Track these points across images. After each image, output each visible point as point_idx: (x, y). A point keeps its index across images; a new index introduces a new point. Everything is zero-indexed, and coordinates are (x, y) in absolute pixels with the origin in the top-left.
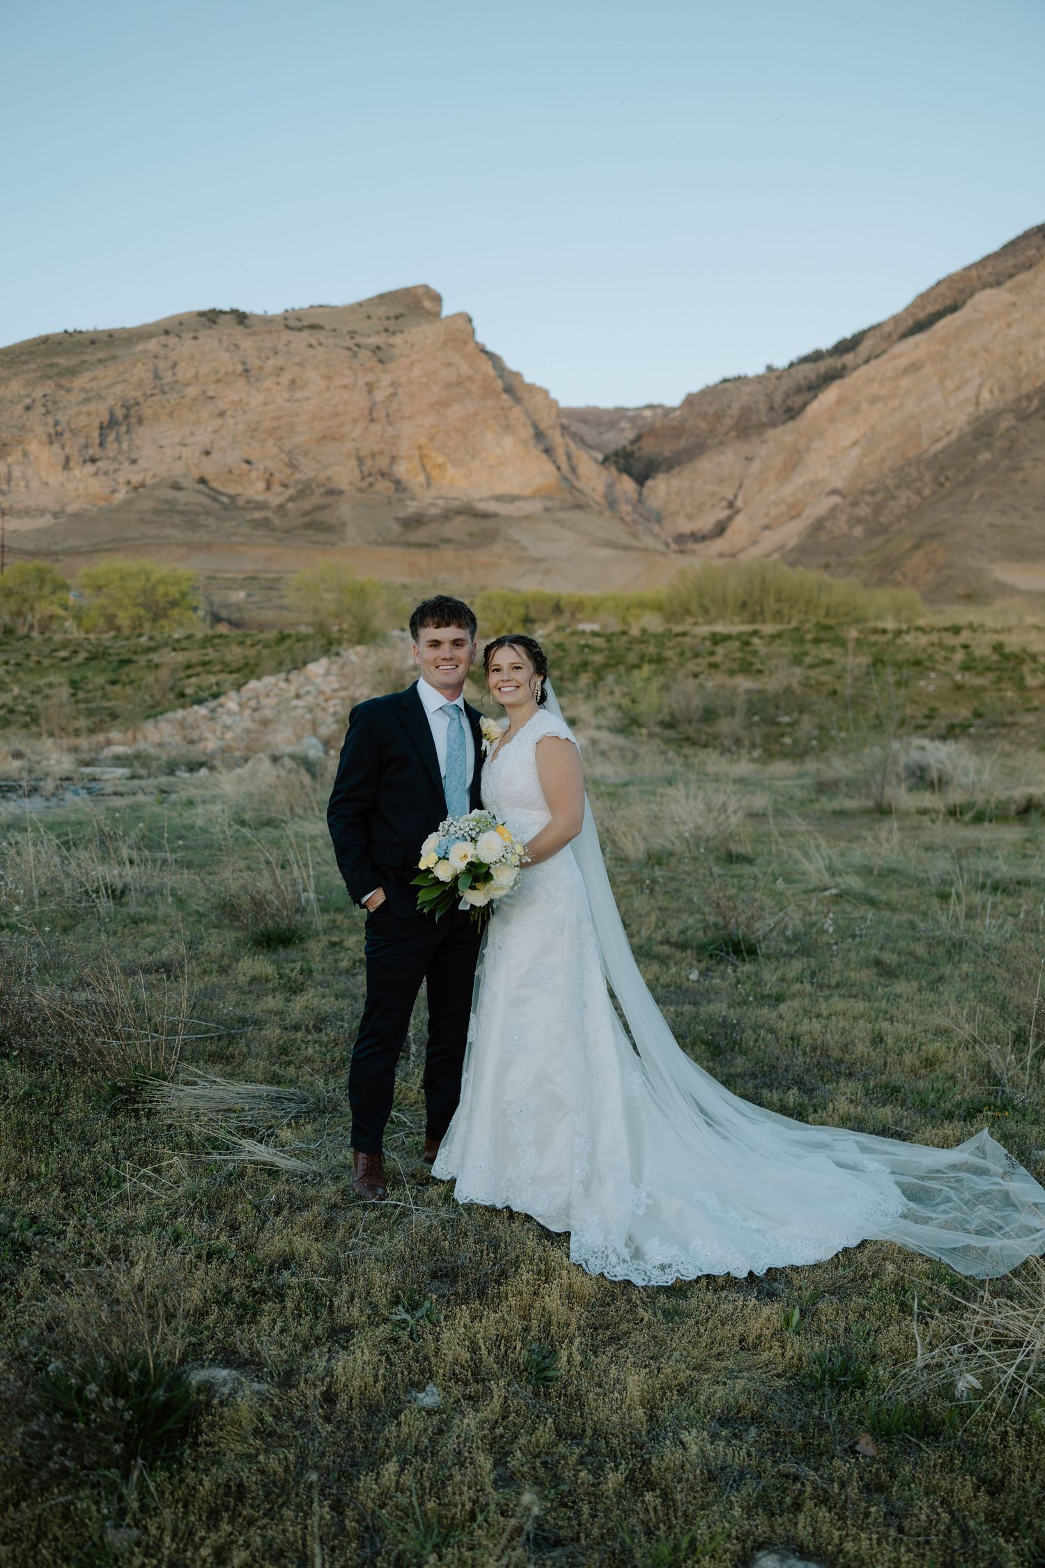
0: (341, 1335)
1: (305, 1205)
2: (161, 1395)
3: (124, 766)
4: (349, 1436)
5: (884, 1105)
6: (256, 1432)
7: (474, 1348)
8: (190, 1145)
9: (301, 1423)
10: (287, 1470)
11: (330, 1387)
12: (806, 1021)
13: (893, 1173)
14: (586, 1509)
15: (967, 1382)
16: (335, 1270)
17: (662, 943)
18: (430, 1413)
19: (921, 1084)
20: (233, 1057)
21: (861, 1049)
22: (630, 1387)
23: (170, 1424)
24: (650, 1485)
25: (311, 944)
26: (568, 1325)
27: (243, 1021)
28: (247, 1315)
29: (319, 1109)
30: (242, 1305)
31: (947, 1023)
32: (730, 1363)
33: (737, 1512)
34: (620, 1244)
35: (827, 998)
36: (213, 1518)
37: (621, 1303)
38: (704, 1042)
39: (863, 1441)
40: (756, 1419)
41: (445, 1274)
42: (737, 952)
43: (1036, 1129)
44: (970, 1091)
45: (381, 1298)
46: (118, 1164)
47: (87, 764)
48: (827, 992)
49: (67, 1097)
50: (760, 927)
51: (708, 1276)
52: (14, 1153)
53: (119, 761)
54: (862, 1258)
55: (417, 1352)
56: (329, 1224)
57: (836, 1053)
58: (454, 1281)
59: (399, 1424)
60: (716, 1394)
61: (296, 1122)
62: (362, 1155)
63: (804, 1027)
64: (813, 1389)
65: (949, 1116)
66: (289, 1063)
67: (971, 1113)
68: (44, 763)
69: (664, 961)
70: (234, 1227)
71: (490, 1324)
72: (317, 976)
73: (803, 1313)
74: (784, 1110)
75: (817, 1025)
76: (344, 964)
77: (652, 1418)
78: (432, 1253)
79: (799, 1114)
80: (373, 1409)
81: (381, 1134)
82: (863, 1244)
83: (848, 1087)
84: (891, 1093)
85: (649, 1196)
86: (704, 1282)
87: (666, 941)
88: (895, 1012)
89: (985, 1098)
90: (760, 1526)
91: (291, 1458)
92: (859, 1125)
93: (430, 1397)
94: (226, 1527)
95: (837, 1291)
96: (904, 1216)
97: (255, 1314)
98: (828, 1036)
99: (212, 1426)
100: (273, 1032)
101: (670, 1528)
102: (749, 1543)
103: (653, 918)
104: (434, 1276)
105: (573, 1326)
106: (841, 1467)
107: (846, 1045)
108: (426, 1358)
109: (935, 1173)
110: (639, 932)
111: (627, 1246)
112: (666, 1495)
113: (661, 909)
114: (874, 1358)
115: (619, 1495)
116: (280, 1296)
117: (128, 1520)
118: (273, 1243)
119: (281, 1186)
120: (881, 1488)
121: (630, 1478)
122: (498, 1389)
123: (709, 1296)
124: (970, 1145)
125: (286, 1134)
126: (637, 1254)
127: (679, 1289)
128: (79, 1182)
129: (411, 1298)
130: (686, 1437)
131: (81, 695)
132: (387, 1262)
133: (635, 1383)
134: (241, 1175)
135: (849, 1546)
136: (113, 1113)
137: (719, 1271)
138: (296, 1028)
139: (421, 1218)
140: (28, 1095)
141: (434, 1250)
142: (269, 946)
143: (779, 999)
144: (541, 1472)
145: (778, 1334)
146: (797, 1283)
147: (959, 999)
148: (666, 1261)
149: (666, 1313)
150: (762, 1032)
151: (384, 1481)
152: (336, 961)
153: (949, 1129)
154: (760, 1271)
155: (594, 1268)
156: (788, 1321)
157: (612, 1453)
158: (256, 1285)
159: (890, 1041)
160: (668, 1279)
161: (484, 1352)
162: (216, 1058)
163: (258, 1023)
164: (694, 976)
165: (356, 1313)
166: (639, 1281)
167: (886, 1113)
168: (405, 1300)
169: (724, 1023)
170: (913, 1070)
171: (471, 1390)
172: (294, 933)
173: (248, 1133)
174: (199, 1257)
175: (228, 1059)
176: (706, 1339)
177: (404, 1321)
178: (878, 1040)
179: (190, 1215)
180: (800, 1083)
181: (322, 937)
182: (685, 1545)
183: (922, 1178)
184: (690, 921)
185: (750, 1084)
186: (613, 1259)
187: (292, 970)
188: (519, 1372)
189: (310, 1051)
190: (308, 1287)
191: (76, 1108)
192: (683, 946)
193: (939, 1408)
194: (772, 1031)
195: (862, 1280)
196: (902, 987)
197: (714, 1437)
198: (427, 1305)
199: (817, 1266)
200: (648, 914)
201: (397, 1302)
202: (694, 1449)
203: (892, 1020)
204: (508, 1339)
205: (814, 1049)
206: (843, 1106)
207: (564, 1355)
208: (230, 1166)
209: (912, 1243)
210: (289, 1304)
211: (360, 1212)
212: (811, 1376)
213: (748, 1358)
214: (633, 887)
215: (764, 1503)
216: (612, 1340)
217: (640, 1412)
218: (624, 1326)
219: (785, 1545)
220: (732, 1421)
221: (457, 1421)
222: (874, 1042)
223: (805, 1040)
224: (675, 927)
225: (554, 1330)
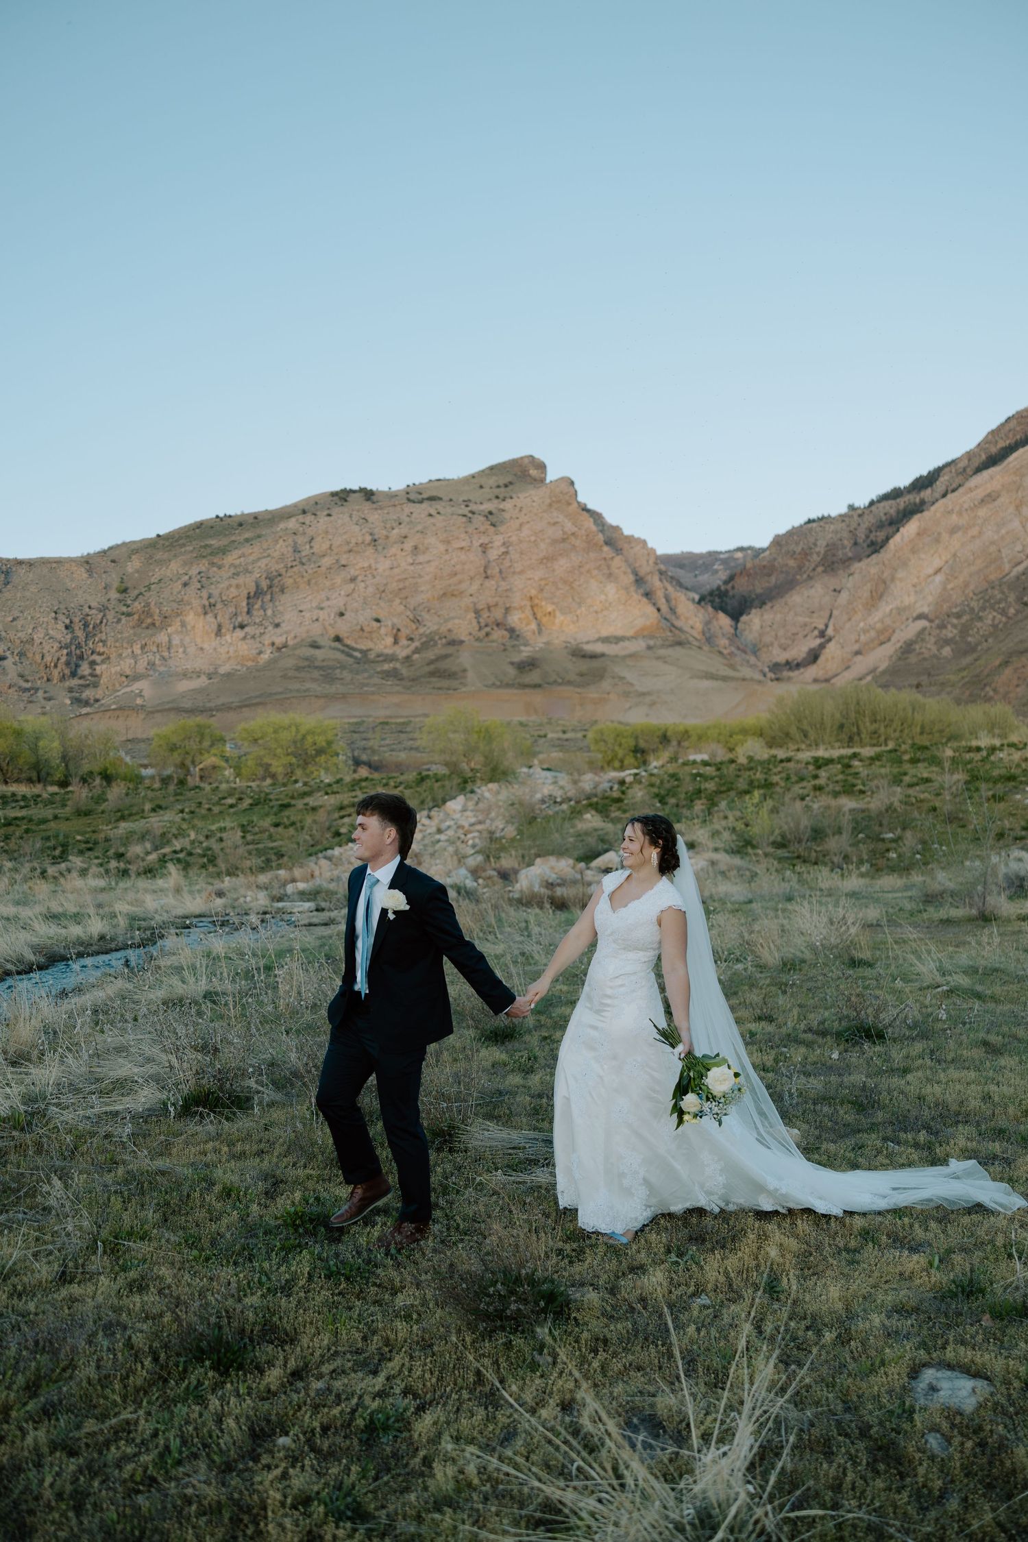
0: (638, 1269)
3: (309, 900)
4: (661, 1317)
5: (994, 1141)
6: (604, 1315)
10: (628, 1331)
11: (641, 1293)
12: (929, 1086)
17: (805, 1032)
18: (707, 1307)
21: (974, 1104)
22: (831, 1293)
24: (852, 1339)
25: (527, 1038)
26: (784, 1265)
27: (500, 1092)
32: (894, 1286)
33: (907, 1348)
35: (944, 1070)
36: (595, 1351)
39: (985, 1318)
40: (916, 1310)
41: (697, 1238)
42: (869, 1036)
45: (658, 1249)
47: (280, 899)
48: (944, 1065)
50: (885, 1017)
53: (303, 896)
57: (954, 1107)
58: (704, 1240)
59: (690, 1312)
60: (887, 1299)
63: (928, 1090)
64: (951, 1297)
66: (543, 1120)
68: (242, 900)
69: (809, 1045)
71: (732, 1262)
72: (542, 1061)
73: (941, 1261)
75: (937, 1089)
77: (848, 1309)
84: (1000, 1133)
87: (810, 1030)
88: (1000, 1079)
90: (923, 1355)
91: (630, 1327)
93: (705, 1300)
94: (602, 1355)
98: (947, 1096)
99: (578, 1310)
100: (524, 1100)
101: (868, 1356)
102: (917, 1362)
103: (795, 1011)
104: (691, 1239)
105: (788, 1264)
106: (971, 1329)
107: (962, 1102)
108: (698, 1279)
110: (785, 1024)
113: (800, 1006)
114: (991, 1282)
115: (835, 1344)
117: (545, 1351)
120: (997, 1340)
121: (839, 1336)
129: (679, 1249)
130: (871, 1317)
131: (249, 837)
133: (834, 1292)
135: (978, 1360)
136: (439, 1150)
138: (540, 1096)
142: (497, 1041)
143: (906, 1071)
145: (925, 1271)
146: (935, 1245)
150: (895, 1094)
156: (931, 1264)
157: (826, 1325)
159: (996, 1099)
161: (734, 1277)
163: (513, 1094)
164: (835, 1056)
165: (644, 1258)
167: (996, 1147)
168: (675, 1251)
169: (864, 1088)
170: (1017, 1119)
171: (730, 1296)
172: (514, 1030)
175: (500, 1117)
176: (876, 1274)
177: (677, 1262)
178: (987, 1098)
180: (928, 1128)
181: (534, 1033)
182: (878, 1361)
184: (827, 1014)
187: (522, 1057)
188: (757, 1288)
192: (824, 1034)
194: (902, 1092)
196: (1003, 1061)
197: (889, 1317)
198: (690, 1252)
200: (790, 1010)
201: (669, 1251)
202: (877, 1322)
203: (998, 1084)
204: (747, 1270)
205: (937, 1105)
207: (785, 1280)
212: (950, 1291)
213: (908, 1284)
214: (773, 989)
215: (923, 1345)
216: (814, 1274)
217: (839, 1306)
218: (821, 1268)
219: (939, 1364)
220: (900, 1310)
221: (724, 1311)
222: (983, 1099)
223: (930, 1098)
224: (814, 1019)
225: (775, 1267)
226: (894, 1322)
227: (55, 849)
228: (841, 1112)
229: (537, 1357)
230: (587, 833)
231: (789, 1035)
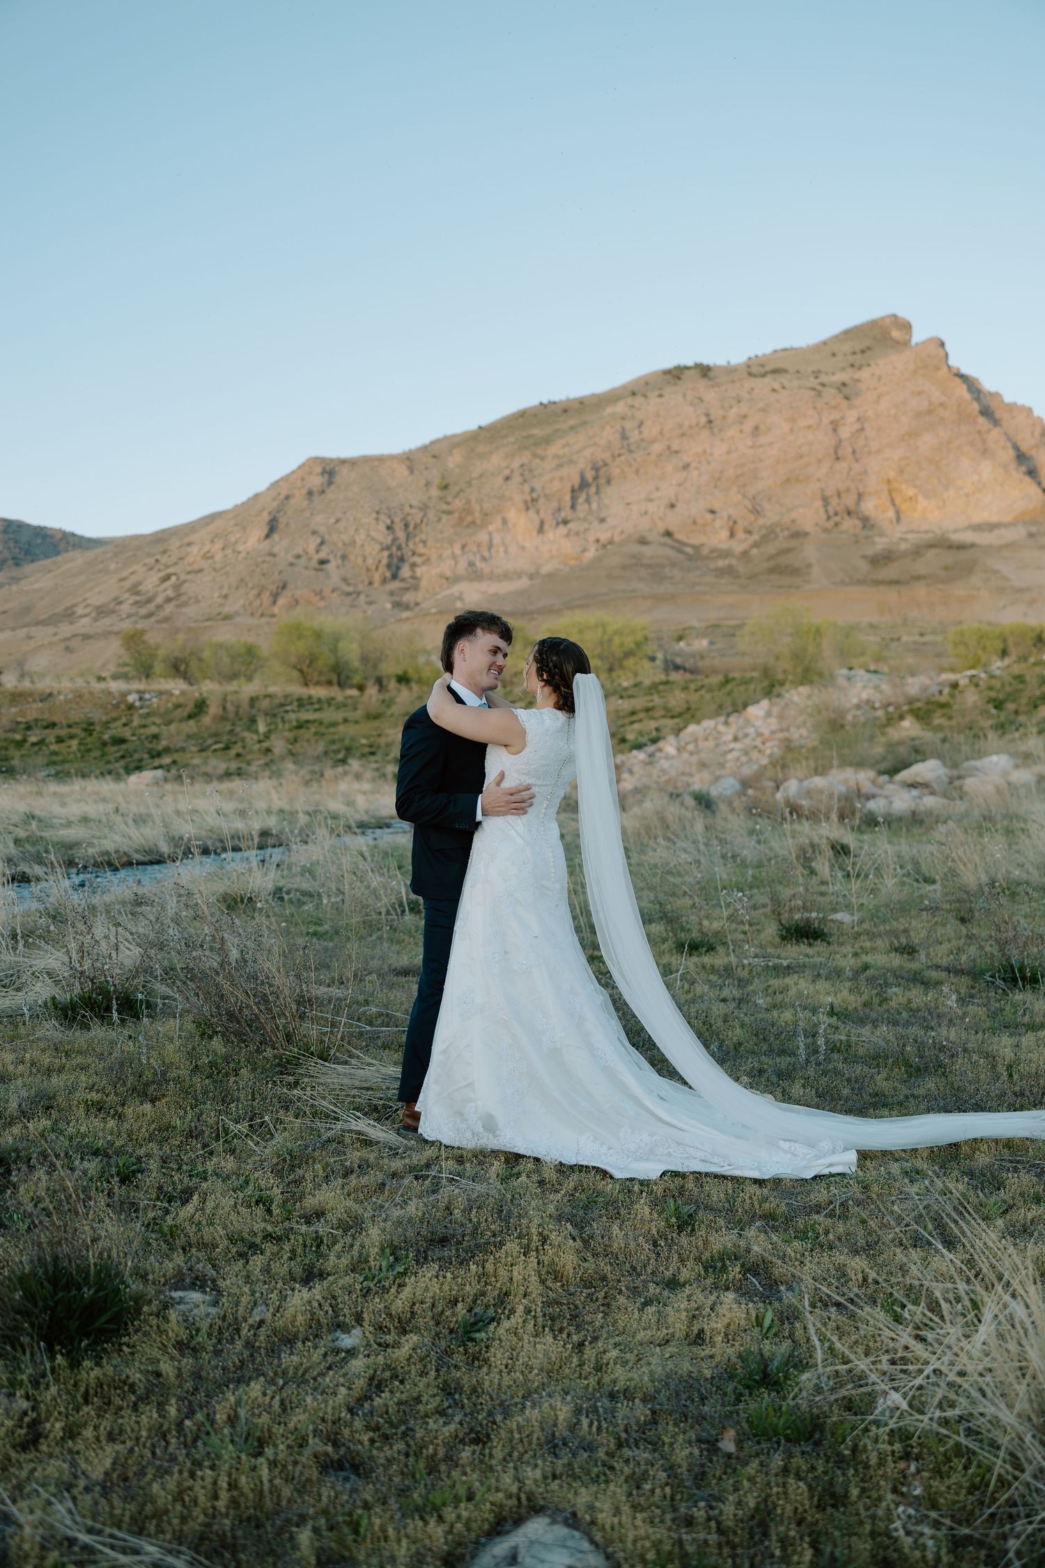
17: (941, 969)
30: (250, 1244)
39: (727, 1437)
41: (442, 1240)
69: (929, 986)
71: (446, 1284)
78: (444, 1219)
87: (946, 968)
93: (351, 1339)
104: (430, 1240)
143: (1031, 1028)
156: (758, 1322)
164: (951, 1001)
179: (270, 1170)
190: (315, 1235)
192: (961, 973)
208: (329, 1133)
227: (338, 751)
230: (900, 743)
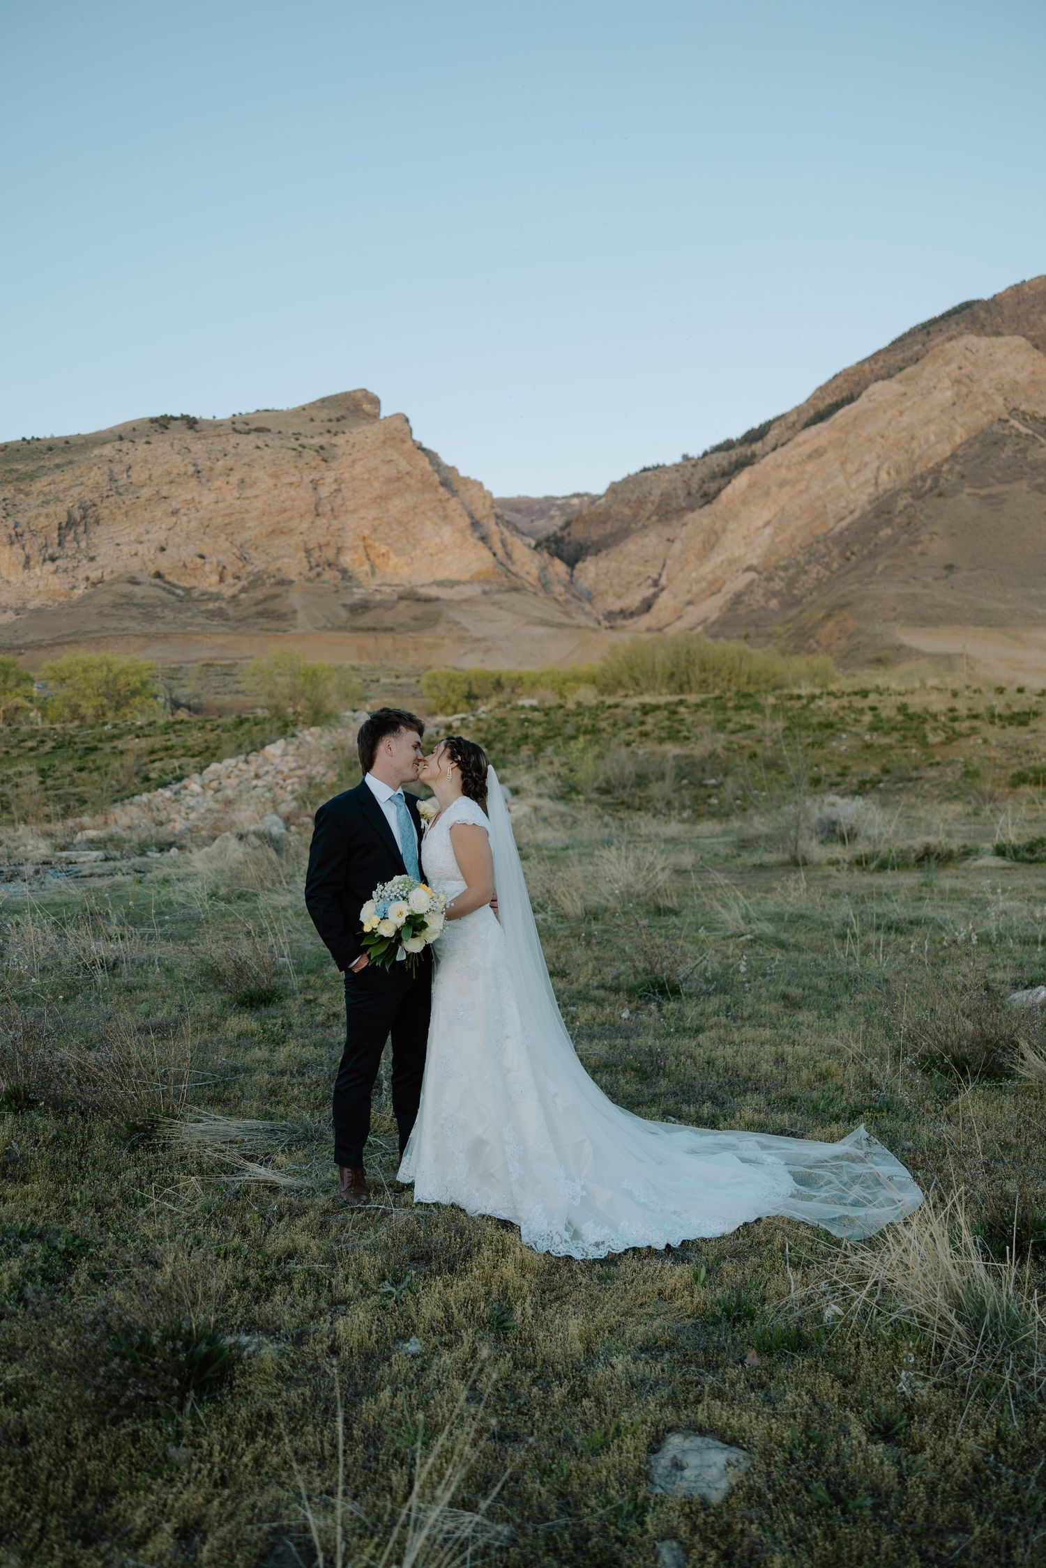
0: (340, 1304)
1: (303, 1212)
2: (203, 1348)
3: (98, 849)
4: (351, 1376)
5: (783, 1113)
6: (278, 1377)
7: (447, 1308)
8: (201, 1171)
9: (315, 1369)
10: (304, 1401)
11: (334, 1341)
12: (721, 1047)
13: (787, 1164)
14: (537, 1414)
15: (832, 1310)
16: (331, 1259)
17: (598, 988)
18: (414, 1357)
19: (815, 1094)
20: (229, 1100)
21: (765, 1068)
22: (571, 1328)
23: (209, 1374)
24: (586, 1395)
25: (289, 1002)
26: (521, 1289)
27: (236, 1070)
28: (262, 1294)
29: (307, 1138)
30: (257, 1289)
31: (839, 1044)
32: (650, 1311)
33: (652, 1407)
34: (561, 1228)
35: (739, 1029)
36: (251, 1436)
37: (564, 1271)
38: (632, 1069)
39: (750, 1355)
40: (670, 1346)
41: (422, 1257)
42: (662, 992)
43: (905, 1125)
44: (855, 1097)
45: (370, 1275)
46: (141, 1187)
47: (63, 849)
48: (739, 1022)
49: (90, 1137)
50: (682, 970)
51: (634, 1249)
52: (52, 1186)
53: (93, 844)
54: (759, 1230)
55: (401, 1315)
56: (323, 1225)
57: (745, 1072)
58: (429, 1261)
59: (390, 1365)
60: (638, 1331)
61: (289, 1149)
62: (346, 1170)
63: (720, 1052)
64: (714, 1324)
65: (837, 1118)
66: (278, 1103)
67: (853, 1115)
68: (22, 849)
69: (600, 1003)
70: (245, 1232)
71: (460, 1289)
72: (297, 1029)
73: (708, 1271)
74: (700, 1122)
75: (729, 1051)
76: (319, 1018)
77: (588, 1350)
78: (409, 1242)
79: (711, 1123)
80: (368, 1357)
81: (360, 1155)
82: (758, 1220)
83: (753, 1099)
84: (791, 1102)
85: (584, 1188)
86: (631, 1253)
87: (602, 986)
88: (797, 1037)
89: (867, 1103)
90: (669, 1415)
91: (308, 1393)
92: (761, 1128)
93: (414, 1346)
94: (260, 1441)
95: (738, 1255)
96: (792, 1196)
97: (268, 1295)
98: (738, 1059)
99: (243, 1374)
100: (262, 1078)
101: (602, 1421)
102: (661, 1427)
103: (590, 966)
104: (413, 1259)
105: (526, 1289)
106: (732, 1373)
107: (753, 1066)
108: (409, 1317)
109: (820, 1163)
110: (578, 979)
111: (567, 1229)
112: (599, 1401)
113: (597, 959)
114: (763, 1300)
115: (564, 1404)
116: (288, 1279)
117: (184, 1441)
118: (278, 1242)
119: (281, 1198)
120: (762, 1386)
121: (572, 1391)
122: (467, 1336)
123: (635, 1263)
124: (850, 1139)
125: (281, 1159)
126: (576, 1235)
127: (611, 1260)
128: (111, 1205)
129: (394, 1275)
130: (614, 1360)
131: (49, 782)
132: (373, 1249)
133: (575, 1326)
134: (247, 1192)
135: (734, 1422)
136: (133, 1148)
137: (642, 1244)
138: (282, 1073)
139: (400, 1216)
140: (56, 1138)
141: (412, 1238)
142: (252, 1006)
143: (699, 1030)
144: (503, 1392)
145: (689, 1287)
146: (704, 1250)
147: (852, 1023)
148: (600, 1239)
149: (600, 1278)
150: (683, 1058)
151: (382, 1404)
152: (312, 1016)
153: (835, 1128)
154: (676, 1243)
155: (542, 1247)
156: (696, 1277)
157: (558, 1376)
158: (267, 1273)
159: (790, 1060)
160: (602, 1253)
161: (455, 1311)
162: (214, 1101)
163: (248, 1071)
164: (625, 1015)
165: (350, 1288)
166: (578, 1256)
167: (785, 1119)
168: (390, 1277)
169: (650, 1052)
170: (809, 1084)
171: (446, 1338)
172: (273, 993)
173: (251, 1159)
174: (218, 1255)
175: (225, 1102)
176: (631, 1293)
177: (390, 1293)
178: (780, 1060)
179: (207, 1224)
180: (714, 1099)
181: (298, 995)
182: (612, 1430)
183: (811, 1167)
184: (623, 968)
185: (672, 1102)
186: (557, 1239)
187: (275, 1025)
188: (482, 1324)
189: (296, 1091)
190: (310, 1272)
191: (100, 1147)
192: (616, 990)
193: (808, 1329)
194: (691, 1057)
195: (756, 1246)
196: (804, 1016)
197: (635, 1359)
198: (408, 1279)
199: (723, 1237)
200: (586, 963)
201: (383, 1278)
202: (620, 1368)
203: (793, 1043)
204: (474, 1301)
205: (726, 1071)
206: (748, 1114)
207: (519, 1311)
208: (237, 1185)
209: (799, 1216)
210: (296, 1285)
211: (349, 1216)
212: (714, 1315)
213: (664, 1306)
214: (572, 941)
215: (673, 1401)
216: (557, 1299)
217: (579, 1346)
218: (566, 1289)
219: (688, 1428)
220: (650, 1349)
221: (436, 1360)
222: (776, 1062)
223: (720, 1063)
224: (609, 974)
225: (510, 1292)
226: (642, 1369)
228: (622, 1082)
229: (172, 1451)
231: (580, 992)
